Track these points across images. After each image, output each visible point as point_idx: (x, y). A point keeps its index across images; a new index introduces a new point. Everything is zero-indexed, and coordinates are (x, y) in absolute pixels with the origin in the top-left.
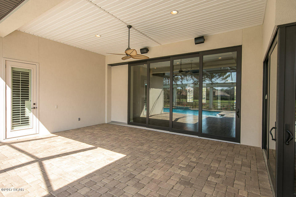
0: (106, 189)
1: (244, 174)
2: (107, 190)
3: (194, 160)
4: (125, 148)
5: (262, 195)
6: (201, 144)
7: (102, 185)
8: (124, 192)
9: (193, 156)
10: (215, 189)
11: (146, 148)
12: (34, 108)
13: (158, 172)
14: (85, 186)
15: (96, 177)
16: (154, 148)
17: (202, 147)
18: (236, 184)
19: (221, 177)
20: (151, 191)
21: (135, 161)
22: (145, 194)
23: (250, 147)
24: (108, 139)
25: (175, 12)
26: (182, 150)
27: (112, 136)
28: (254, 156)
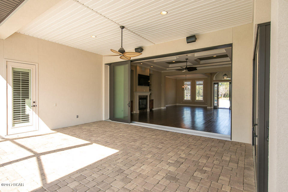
0: (94, 183)
1: (230, 170)
2: (96, 184)
3: (183, 156)
4: (119, 144)
5: (244, 191)
6: (193, 140)
7: (90, 179)
8: (111, 186)
9: (183, 152)
10: (200, 184)
11: (138, 144)
12: (34, 106)
13: (147, 168)
14: (75, 180)
15: (87, 172)
16: (146, 145)
17: (193, 144)
18: (221, 179)
19: (207, 173)
20: (137, 186)
21: (126, 157)
22: (131, 188)
23: (240, 144)
24: (103, 136)
25: (164, 13)
26: (173, 146)
27: (108, 133)
28: (243, 153)
